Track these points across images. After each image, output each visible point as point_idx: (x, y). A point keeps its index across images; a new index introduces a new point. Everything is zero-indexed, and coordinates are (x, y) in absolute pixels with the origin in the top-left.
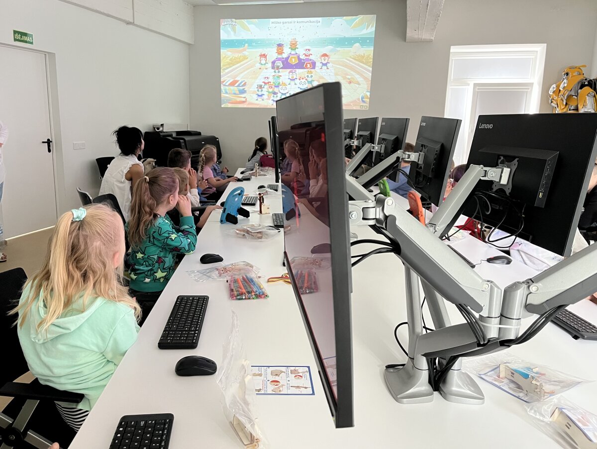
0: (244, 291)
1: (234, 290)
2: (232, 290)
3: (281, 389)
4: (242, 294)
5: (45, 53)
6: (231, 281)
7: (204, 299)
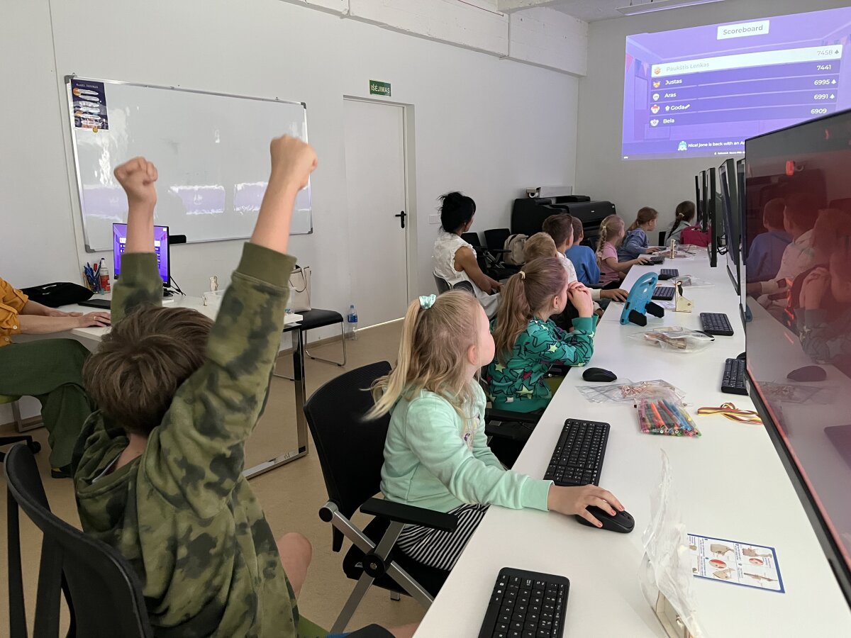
0: (662, 422)
1: (647, 420)
2: (643, 420)
3: (728, 574)
4: (659, 427)
5: (403, 105)
6: (641, 407)
7: (604, 427)
